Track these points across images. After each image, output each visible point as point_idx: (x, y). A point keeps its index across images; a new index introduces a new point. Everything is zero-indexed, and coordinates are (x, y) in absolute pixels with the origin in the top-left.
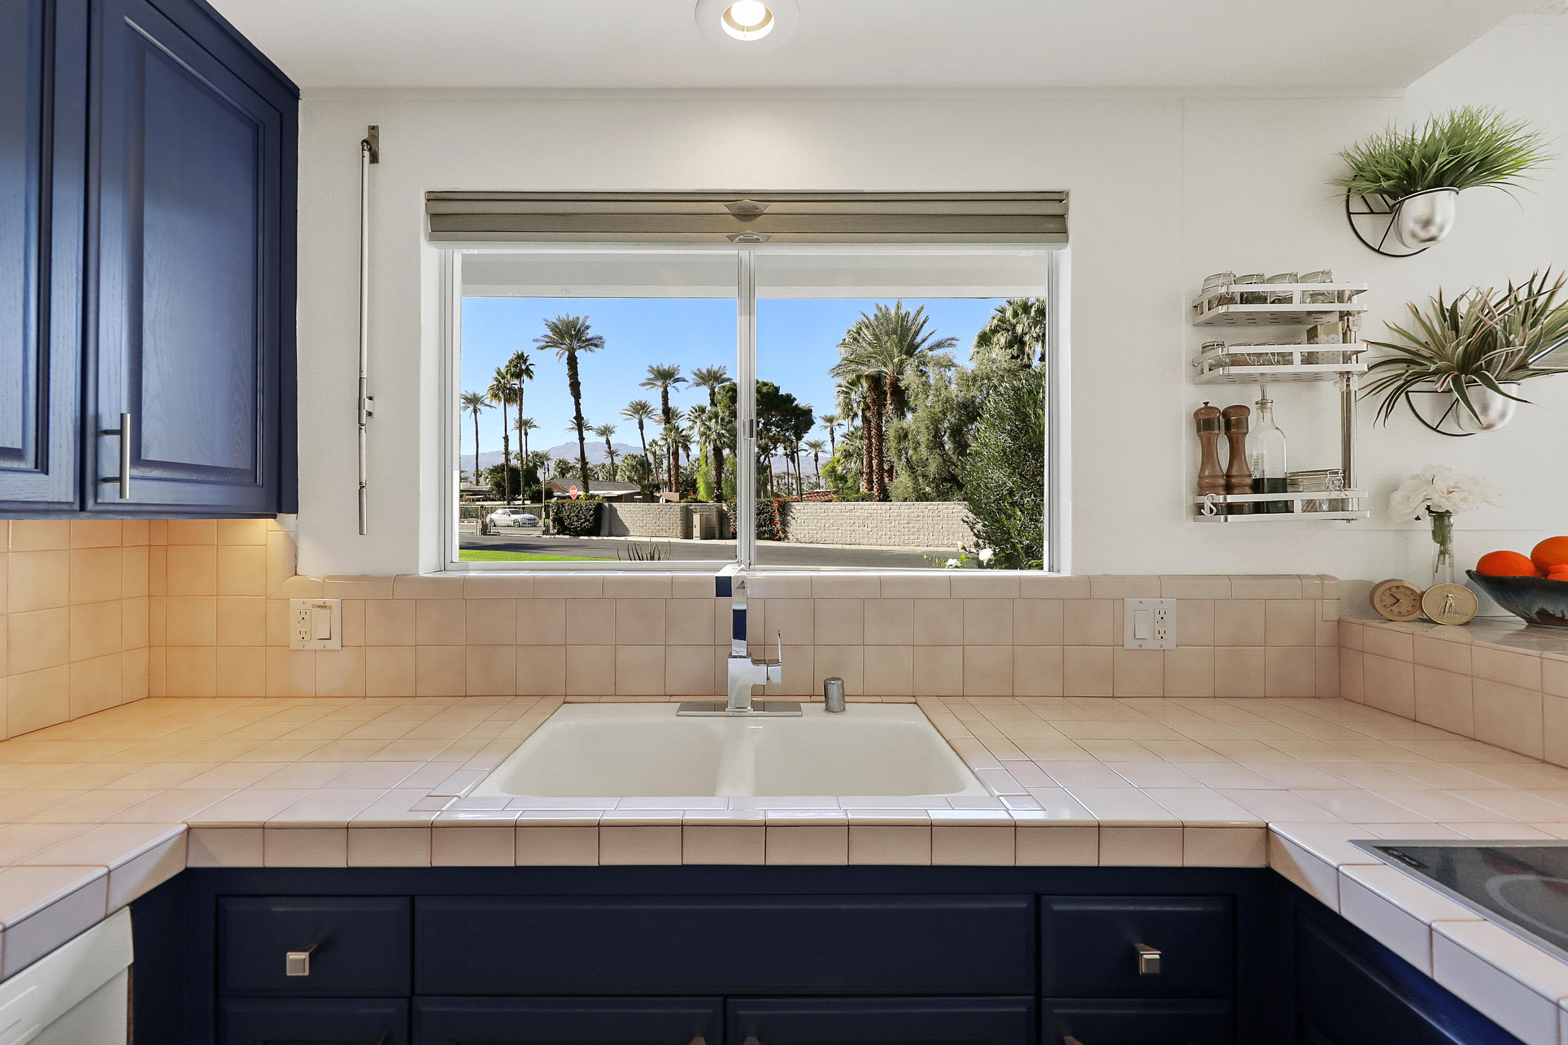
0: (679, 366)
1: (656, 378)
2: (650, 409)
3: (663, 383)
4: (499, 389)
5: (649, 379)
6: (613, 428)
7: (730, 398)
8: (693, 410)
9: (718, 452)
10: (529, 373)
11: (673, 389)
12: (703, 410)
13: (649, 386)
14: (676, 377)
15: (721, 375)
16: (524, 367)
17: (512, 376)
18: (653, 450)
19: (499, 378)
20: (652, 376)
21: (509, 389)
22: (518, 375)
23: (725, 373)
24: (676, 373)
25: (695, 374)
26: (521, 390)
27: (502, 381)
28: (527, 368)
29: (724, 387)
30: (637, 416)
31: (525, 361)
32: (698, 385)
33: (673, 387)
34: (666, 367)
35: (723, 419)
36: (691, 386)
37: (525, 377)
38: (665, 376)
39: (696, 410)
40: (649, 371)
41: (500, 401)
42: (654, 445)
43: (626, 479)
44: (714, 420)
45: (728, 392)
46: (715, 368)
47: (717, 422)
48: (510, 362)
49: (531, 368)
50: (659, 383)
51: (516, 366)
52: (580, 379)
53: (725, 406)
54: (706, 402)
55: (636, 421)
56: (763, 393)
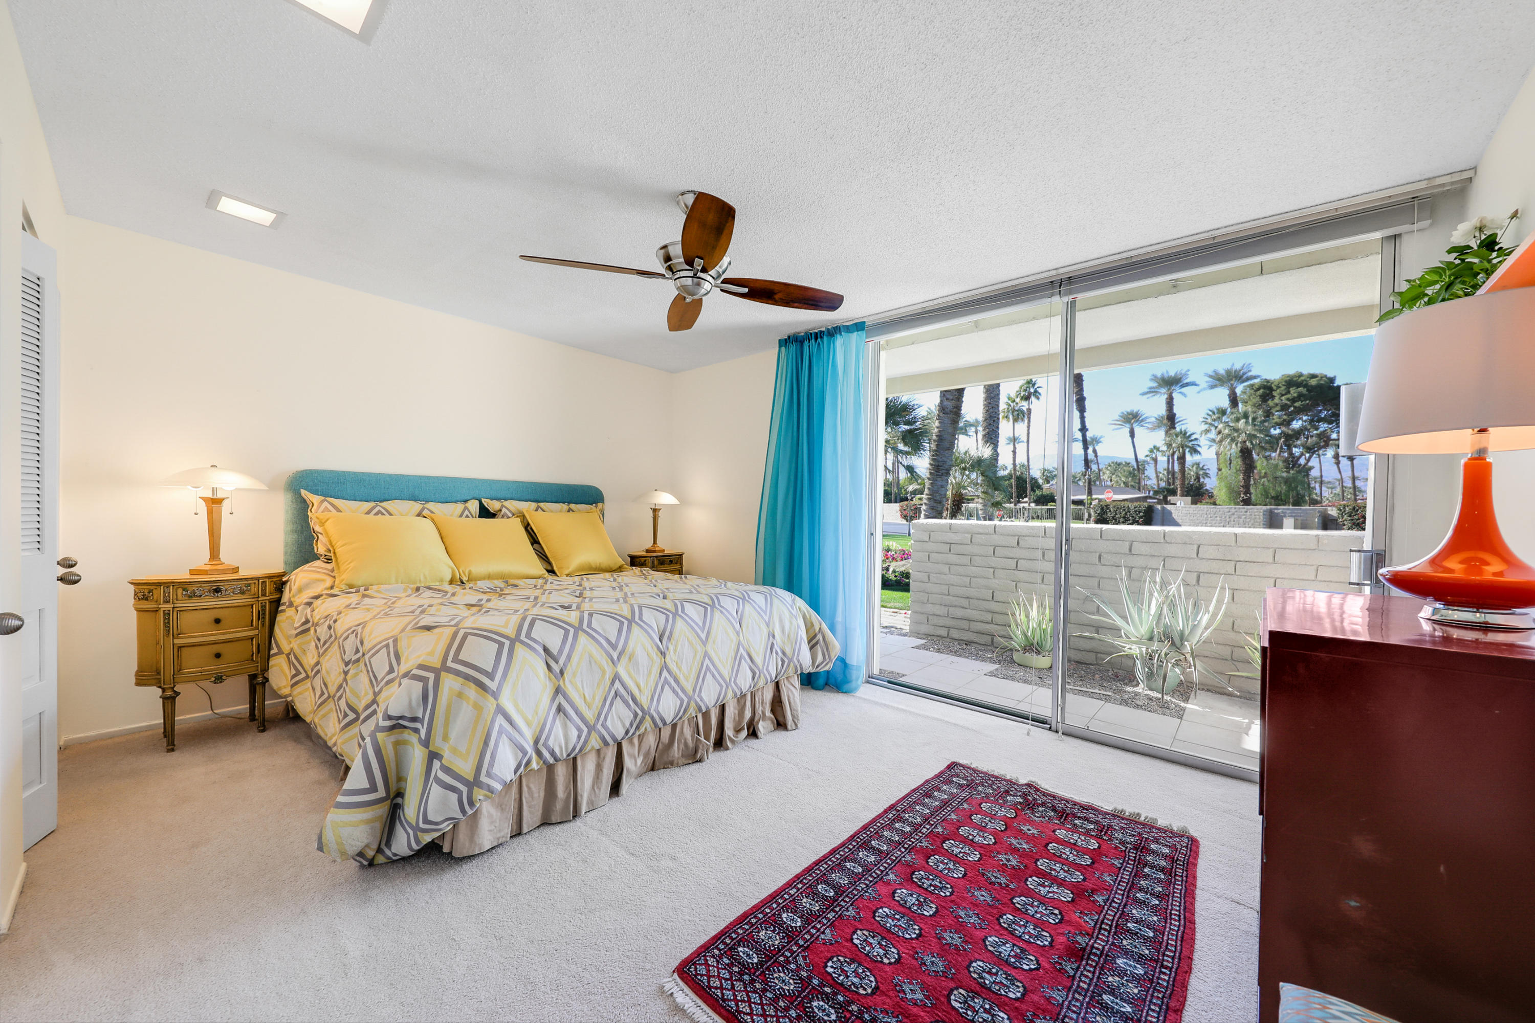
0: (1188, 370)
1: (1160, 386)
2: (1143, 417)
3: (1169, 389)
4: (1008, 411)
5: (1151, 388)
6: (1101, 438)
7: (1260, 396)
8: (1211, 413)
9: (1246, 453)
10: (1036, 394)
11: (1180, 395)
12: (1223, 412)
13: (1151, 395)
14: (1185, 381)
15: (1244, 374)
16: (1032, 390)
17: (1022, 399)
18: (1154, 456)
19: (1009, 402)
20: (1155, 385)
21: (1017, 411)
22: (1027, 398)
23: (1250, 371)
24: (1184, 378)
25: (1210, 376)
26: (1029, 410)
27: (1012, 404)
28: (1036, 391)
29: (1252, 385)
30: (1128, 425)
31: (1034, 385)
32: (1212, 387)
33: (1180, 392)
34: (1172, 374)
35: (1254, 419)
36: (1204, 389)
37: (1033, 399)
38: (1171, 383)
39: (1214, 413)
40: (1151, 380)
41: (1008, 421)
42: (1155, 451)
43: (1122, 485)
44: (1243, 421)
45: (1258, 389)
46: (1238, 366)
47: (1247, 422)
48: (1021, 388)
49: (1039, 390)
50: (1163, 390)
51: (1025, 390)
52: (1085, 394)
53: (1254, 405)
54: (1225, 403)
55: (1126, 430)
56: (1312, 386)
